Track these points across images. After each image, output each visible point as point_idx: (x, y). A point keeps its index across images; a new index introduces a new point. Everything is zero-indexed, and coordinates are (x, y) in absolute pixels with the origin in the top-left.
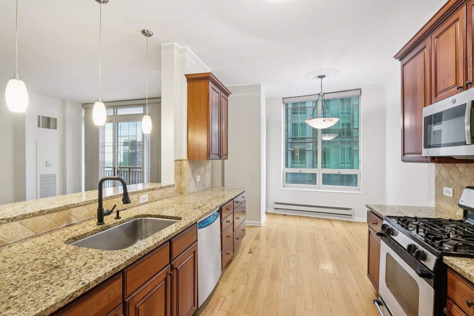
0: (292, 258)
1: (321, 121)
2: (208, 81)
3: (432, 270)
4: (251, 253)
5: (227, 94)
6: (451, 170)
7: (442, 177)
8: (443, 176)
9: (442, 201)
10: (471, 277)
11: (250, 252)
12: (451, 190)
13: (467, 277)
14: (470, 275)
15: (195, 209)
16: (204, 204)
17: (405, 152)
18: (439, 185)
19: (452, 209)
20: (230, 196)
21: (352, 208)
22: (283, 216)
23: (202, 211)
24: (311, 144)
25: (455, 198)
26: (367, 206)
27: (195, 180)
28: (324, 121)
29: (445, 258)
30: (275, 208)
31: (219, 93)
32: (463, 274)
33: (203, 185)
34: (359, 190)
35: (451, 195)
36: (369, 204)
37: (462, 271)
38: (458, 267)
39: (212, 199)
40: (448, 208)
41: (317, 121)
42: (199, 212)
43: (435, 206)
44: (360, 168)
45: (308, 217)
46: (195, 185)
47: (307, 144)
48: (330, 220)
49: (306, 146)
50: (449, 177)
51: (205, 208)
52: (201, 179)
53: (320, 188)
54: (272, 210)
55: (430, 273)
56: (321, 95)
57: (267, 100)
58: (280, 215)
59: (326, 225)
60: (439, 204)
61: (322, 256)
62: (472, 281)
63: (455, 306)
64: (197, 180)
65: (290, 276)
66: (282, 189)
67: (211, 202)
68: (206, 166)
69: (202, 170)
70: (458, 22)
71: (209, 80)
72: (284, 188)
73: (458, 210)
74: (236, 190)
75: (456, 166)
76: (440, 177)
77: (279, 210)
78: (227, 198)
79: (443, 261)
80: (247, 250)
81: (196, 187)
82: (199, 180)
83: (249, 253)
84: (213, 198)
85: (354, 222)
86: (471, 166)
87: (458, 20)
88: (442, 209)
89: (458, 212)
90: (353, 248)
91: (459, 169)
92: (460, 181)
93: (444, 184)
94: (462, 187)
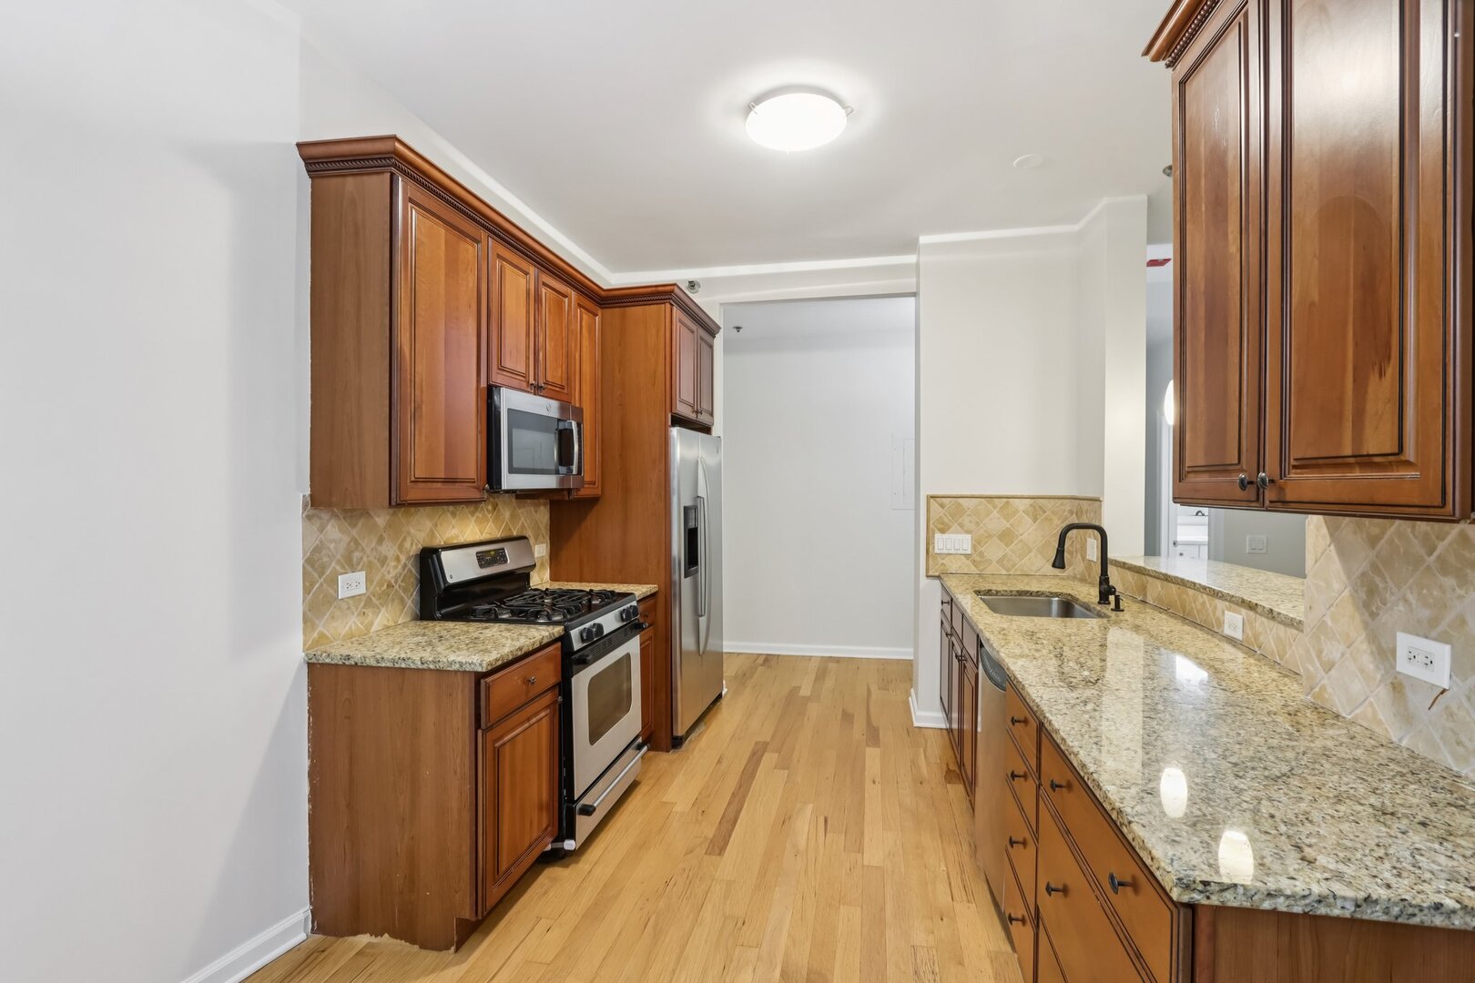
6: (355, 525)
7: (328, 549)
8: (332, 546)
9: (333, 617)
12: (361, 576)
18: (318, 573)
19: (362, 623)
25: (370, 593)
35: (361, 589)
40: (350, 625)
50: (352, 544)
60: (319, 632)
73: (377, 618)
76: (323, 552)
91: (376, 519)
92: (380, 548)
93: (338, 568)
94: (383, 561)
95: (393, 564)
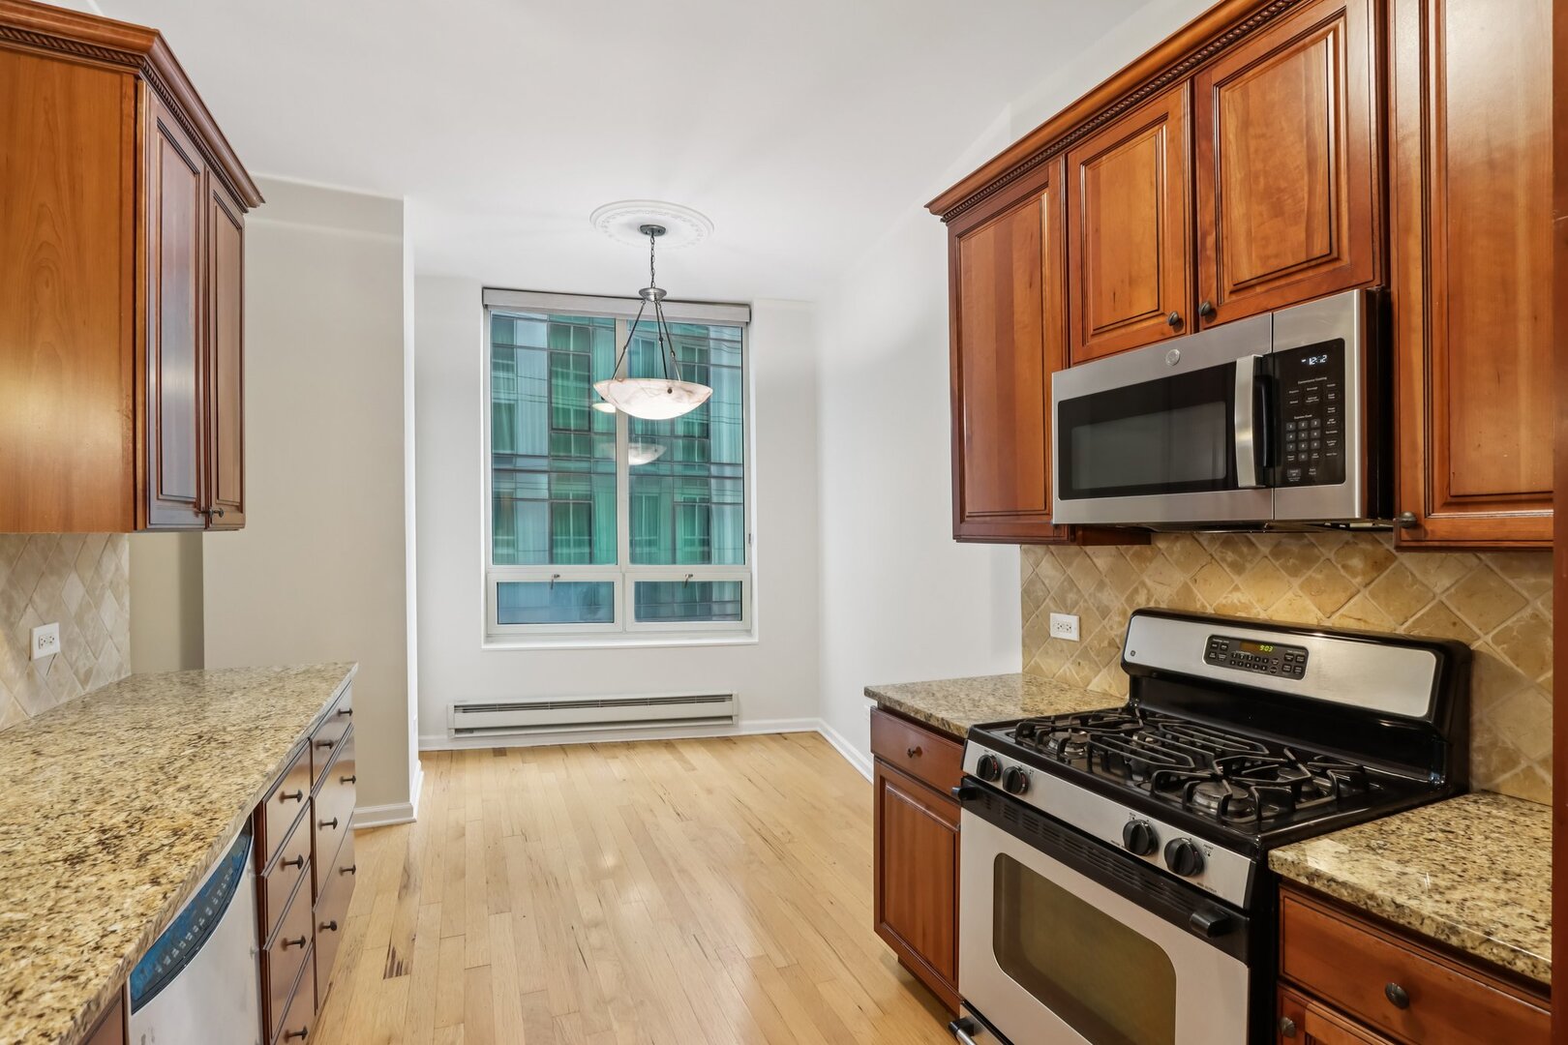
0: (595, 938)
1: (658, 390)
2: (137, 78)
3: (1241, 905)
4: (399, 974)
5: (241, 194)
6: (1069, 564)
7: (1044, 584)
8: (1047, 582)
9: (1047, 653)
10: (1407, 911)
11: (396, 968)
12: (1073, 620)
13: (1384, 911)
14: (1398, 906)
15: (74, 860)
16: (137, 804)
17: (968, 509)
18: (1034, 605)
19: (1078, 674)
20: (291, 722)
21: (734, 693)
22: (495, 756)
23: (146, 873)
24: (544, 479)
25: (1085, 644)
26: (868, 693)
27: (24, 653)
28: (670, 391)
29: (1279, 859)
30: (458, 731)
31: (202, 175)
32: (1366, 904)
33: (82, 672)
34: (749, 632)
35: (1074, 636)
36: (874, 684)
37: (1362, 895)
38: (1344, 884)
39: (185, 761)
40: (1064, 671)
41: (643, 389)
42: (123, 884)
43: (1023, 669)
44: (750, 559)
45: (592, 747)
46: (20, 687)
47: (520, 477)
48: (668, 744)
49: (519, 485)
50: (1066, 583)
51: (161, 837)
52: (68, 642)
53: (627, 633)
54: (446, 737)
55: (1229, 915)
56: (652, 298)
57: (419, 279)
58: (479, 754)
59: (661, 764)
60: (1036, 662)
61: (699, 893)
62: (1409, 923)
63: (1314, 1002)
64: (37, 653)
65: (616, 1026)
66: (485, 651)
67: (182, 781)
68: (99, 562)
69: (73, 590)
70: (1164, 127)
71: (141, 74)
72: (492, 642)
73: (1095, 676)
74: (307, 684)
75: (1086, 553)
76: (1039, 586)
77: (475, 734)
78: (283, 735)
79: (1271, 866)
80: (374, 961)
81: (34, 692)
82: (56, 647)
83: (391, 976)
84: (188, 751)
85: (742, 738)
86: (1131, 552)
87: (1164, 118)
88: (1047, 677)
89: (1095, 681)
90: (778, 833)
91: (1095, 560)
92: (1099, 595)
93: (1052, 605)
94: (1105, 612)
95: (1117, 619)
